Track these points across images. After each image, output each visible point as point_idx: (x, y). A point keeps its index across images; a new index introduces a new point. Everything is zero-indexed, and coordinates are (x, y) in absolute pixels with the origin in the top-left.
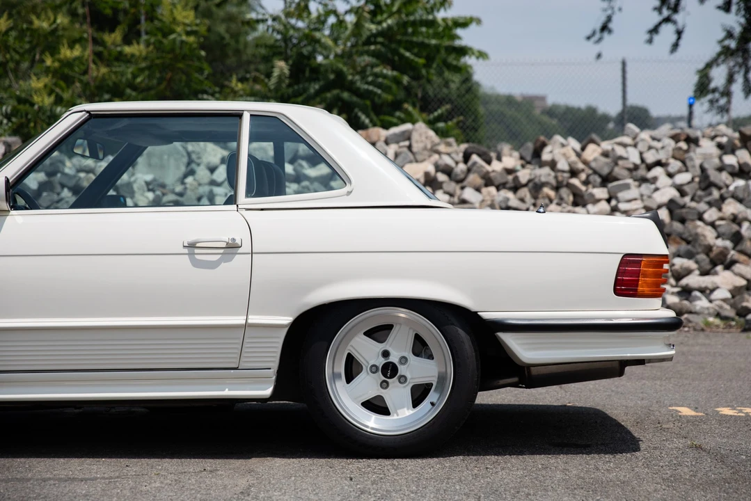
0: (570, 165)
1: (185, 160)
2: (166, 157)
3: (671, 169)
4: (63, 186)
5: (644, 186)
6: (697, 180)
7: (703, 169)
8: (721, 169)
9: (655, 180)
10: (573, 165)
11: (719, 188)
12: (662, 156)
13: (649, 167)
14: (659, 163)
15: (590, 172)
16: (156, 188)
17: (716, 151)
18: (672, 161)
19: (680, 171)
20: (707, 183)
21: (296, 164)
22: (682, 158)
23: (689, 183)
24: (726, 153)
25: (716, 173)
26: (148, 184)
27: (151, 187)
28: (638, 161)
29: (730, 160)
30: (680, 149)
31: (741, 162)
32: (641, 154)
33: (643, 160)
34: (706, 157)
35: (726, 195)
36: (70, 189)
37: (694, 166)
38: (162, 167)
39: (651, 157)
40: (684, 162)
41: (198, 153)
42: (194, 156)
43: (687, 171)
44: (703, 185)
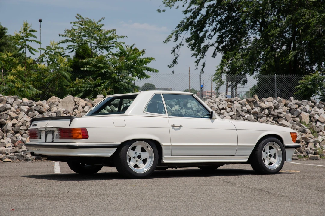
0: (197, 109)
1: (74, 104)
2: (68, 103)
3: (227, 110)
4: (35, 110)
5: (220, 115)
6: (235, 114)
7: (237, 111)
8: (242, 111)
9: (223, 113)
10: (198, 109)
11: (243, 117)
12: (224, 106)
13: (221, 110)
14: (223, 109)
15: (203, 111)
16: (67, 113)
17: (240, 105)
18: (227, 108)
19: (230, 111)
20: (239, 115)
21: (111, 106)
22: (230, 107)
23: (233, 115)
24: (243, 106)
25: (241, 112)
26: (64, 111)
27: (65, 113)
28: (217, 108)
29: (244, 108)
30: (229, 104)
31: (248, 109)
32: (218, 105)
33: (218, 107)
34: (238, 107)
35: (245, 119)
36: (37, 111)
37: (234, 110)
38: (67, 106)
39: (221, 107)
40: (231, 108)
41: (78, 102)
42: (77, 103)
43: (232, 111)
44: (238, 116)
